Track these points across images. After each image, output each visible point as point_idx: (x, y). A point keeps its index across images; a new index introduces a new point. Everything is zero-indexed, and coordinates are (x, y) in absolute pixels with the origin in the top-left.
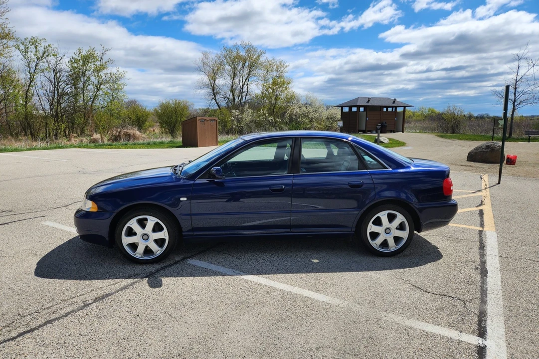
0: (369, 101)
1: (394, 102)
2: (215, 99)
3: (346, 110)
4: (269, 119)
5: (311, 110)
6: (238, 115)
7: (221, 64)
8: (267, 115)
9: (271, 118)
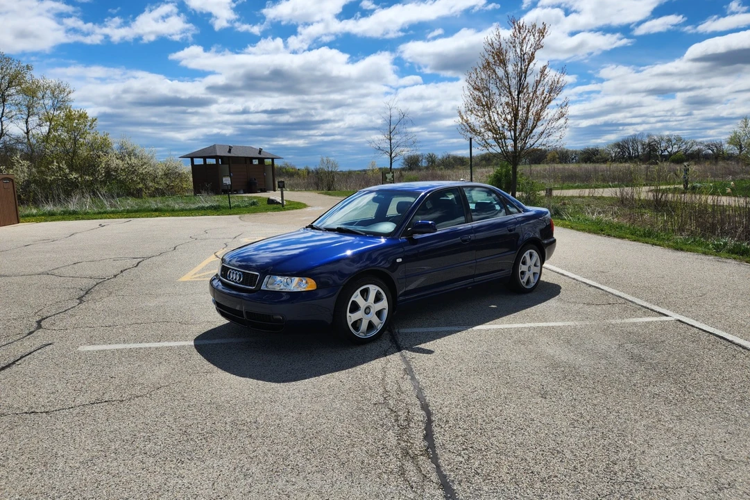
0: (230, 150)
1: (261, 151)
4: (72, 177)
5: (134, 161)
8: (67, 171)
9: (74, 175)
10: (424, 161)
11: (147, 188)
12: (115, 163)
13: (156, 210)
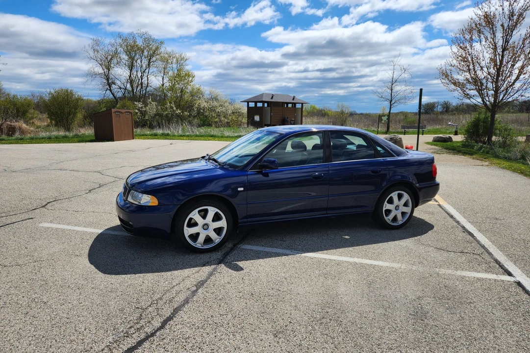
0: (272, 97)
1: (294, 98)
2: (111, 90)
3: (252, 105)
4: (178, 112)
5: (215, 103)
6: (142, 108)
7: (116, 53)
8: (175, 108)
9: (179, 111)
10: (439, 107)
11: (221, 121)
12: (204, 104)
13: (212, 136)
